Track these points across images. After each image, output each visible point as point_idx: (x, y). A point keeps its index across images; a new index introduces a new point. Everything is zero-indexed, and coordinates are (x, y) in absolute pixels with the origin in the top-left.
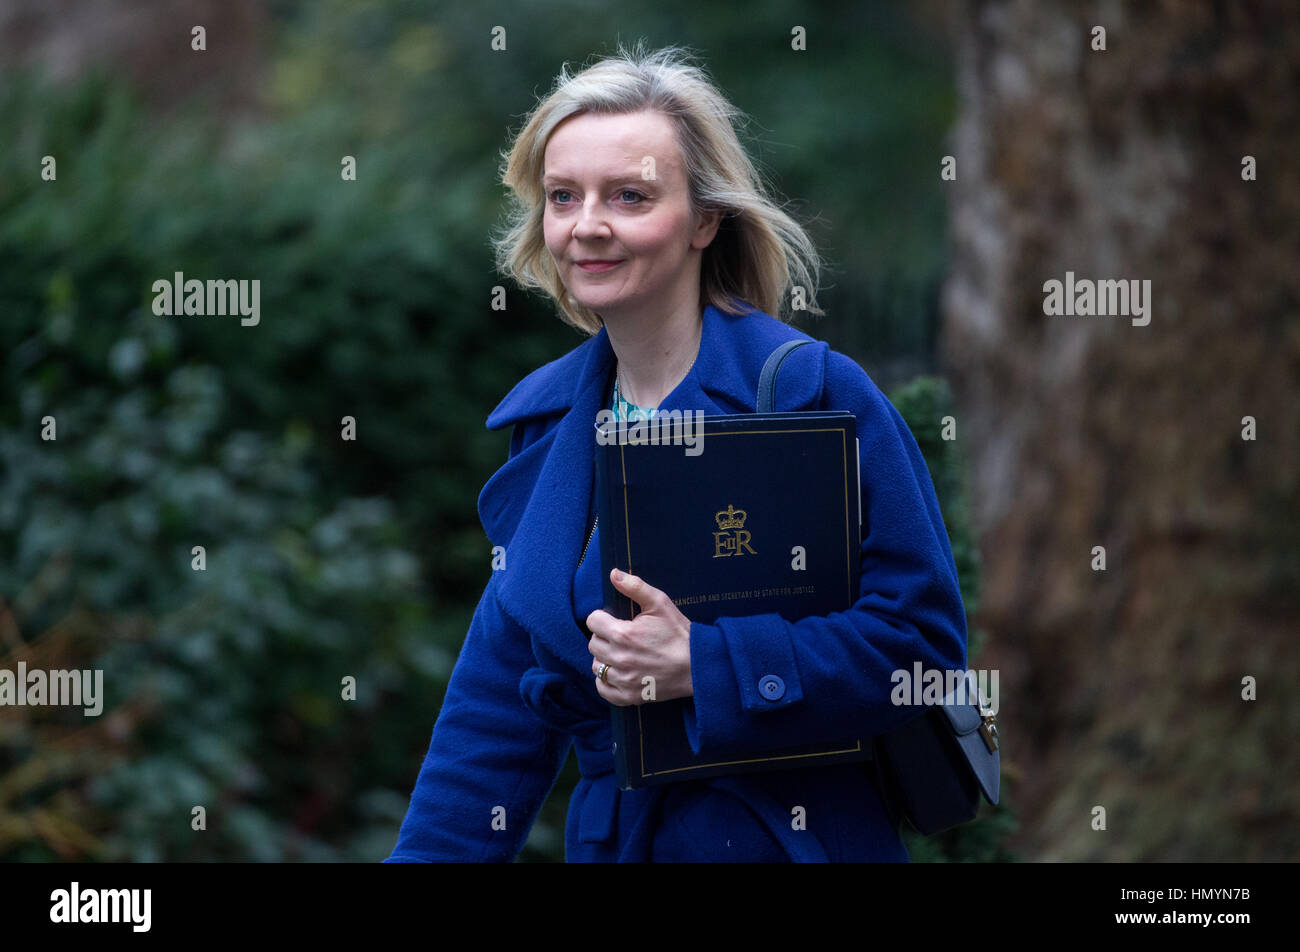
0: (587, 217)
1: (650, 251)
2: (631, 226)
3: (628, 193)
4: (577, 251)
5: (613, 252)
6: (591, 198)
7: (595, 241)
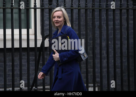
0: (56, 19)
1: (61, 21)
2: (59, 20)
3: (59, 17)
4: (55, 22)
5: (58, 22)
6: (56, 18)
7: (57, 21)
